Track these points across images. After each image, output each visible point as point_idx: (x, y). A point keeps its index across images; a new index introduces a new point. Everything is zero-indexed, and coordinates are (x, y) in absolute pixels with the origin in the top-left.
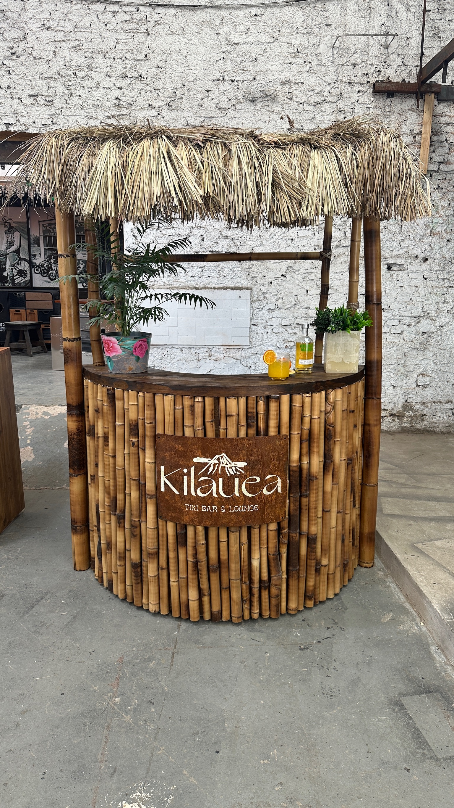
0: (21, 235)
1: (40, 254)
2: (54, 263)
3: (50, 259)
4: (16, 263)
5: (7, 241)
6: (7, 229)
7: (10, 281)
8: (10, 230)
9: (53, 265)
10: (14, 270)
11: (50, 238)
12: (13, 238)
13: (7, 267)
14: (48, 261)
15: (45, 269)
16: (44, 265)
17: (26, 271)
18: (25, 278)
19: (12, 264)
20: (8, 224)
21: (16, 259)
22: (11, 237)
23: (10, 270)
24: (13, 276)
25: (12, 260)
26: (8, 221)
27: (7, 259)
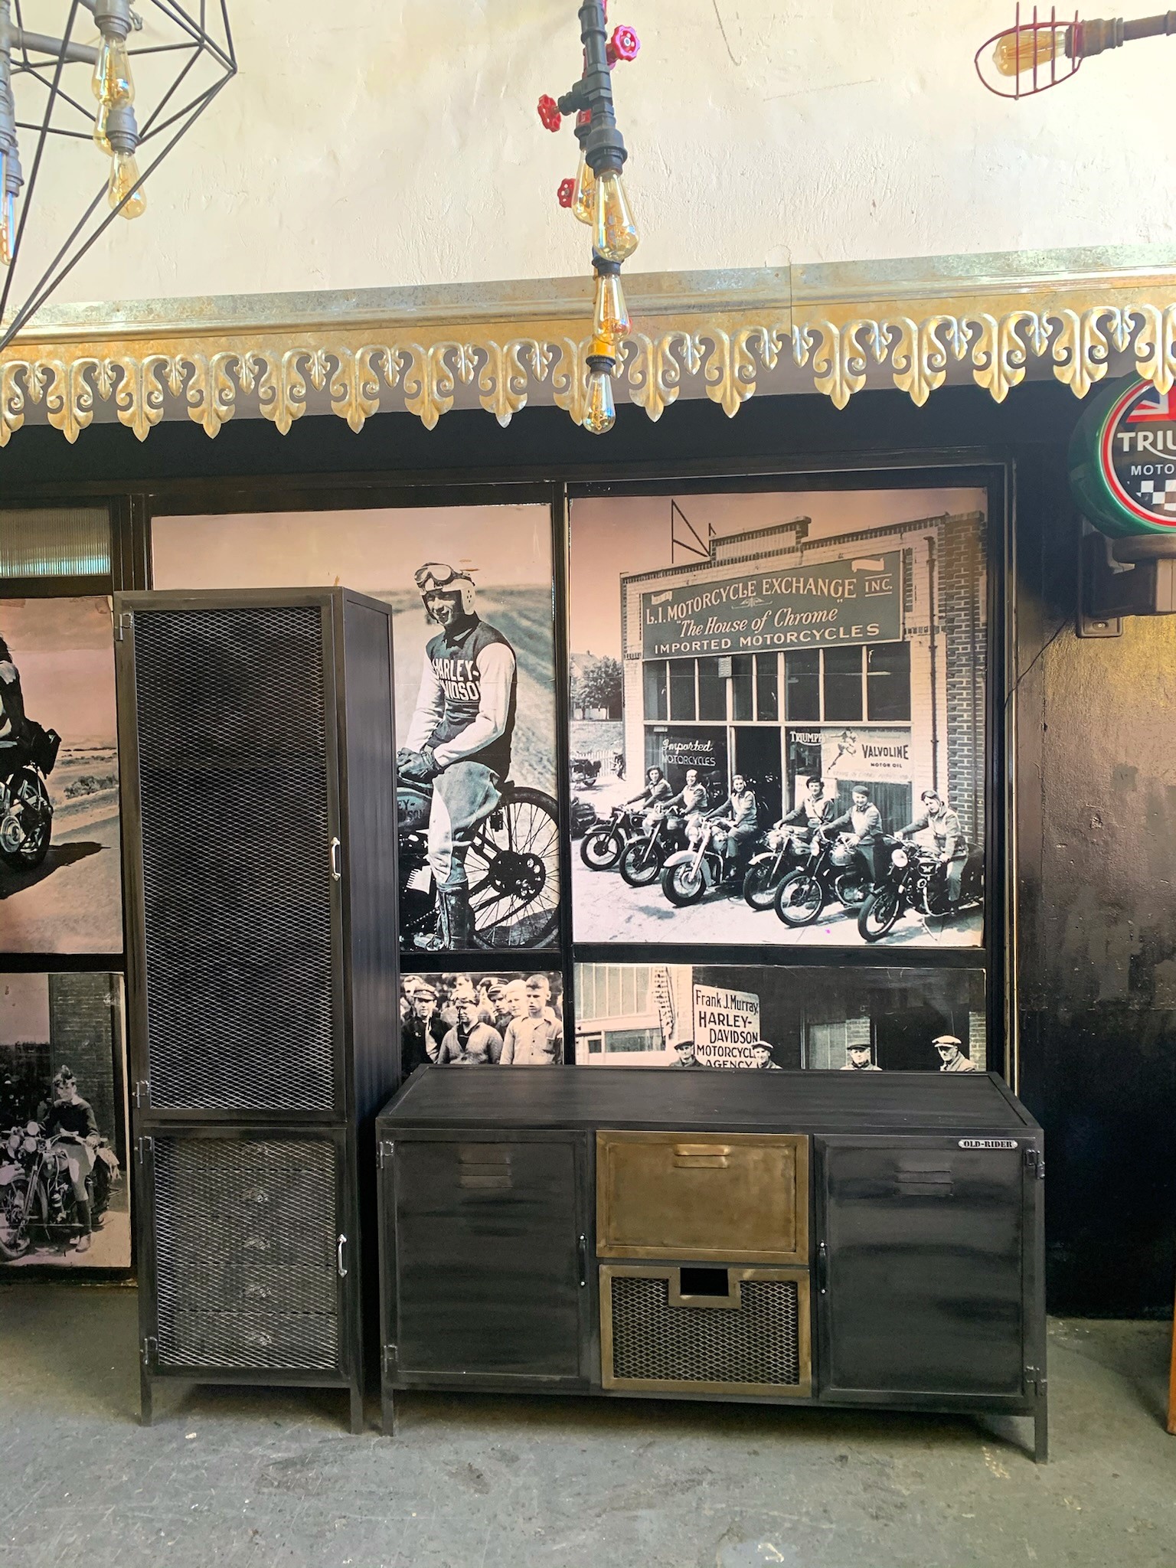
0: (518, 664)
1: (621, 759)
2: (697, 807)
3: (679, 784)
4: (481, 821)
5: (441, 697)
6: (439, 626)
7: (444, 918)
8: (460, 635)
9: (692, 819)
10: (472, 858)
11: (682, 666)
12: (473, 678)
13: (433, 845)
14: (663, 796)
15: (646, 842)
16: (640, 818)
17: (538, 861)
18: (529, 898)
19: (462, 823)
20: (450, 603)
21: (487, 797)
22: (464, 675)
23: (448, 859)
24: (464, 892)
25: (461, 801)
26: (446, 589)
27: (437, 799)
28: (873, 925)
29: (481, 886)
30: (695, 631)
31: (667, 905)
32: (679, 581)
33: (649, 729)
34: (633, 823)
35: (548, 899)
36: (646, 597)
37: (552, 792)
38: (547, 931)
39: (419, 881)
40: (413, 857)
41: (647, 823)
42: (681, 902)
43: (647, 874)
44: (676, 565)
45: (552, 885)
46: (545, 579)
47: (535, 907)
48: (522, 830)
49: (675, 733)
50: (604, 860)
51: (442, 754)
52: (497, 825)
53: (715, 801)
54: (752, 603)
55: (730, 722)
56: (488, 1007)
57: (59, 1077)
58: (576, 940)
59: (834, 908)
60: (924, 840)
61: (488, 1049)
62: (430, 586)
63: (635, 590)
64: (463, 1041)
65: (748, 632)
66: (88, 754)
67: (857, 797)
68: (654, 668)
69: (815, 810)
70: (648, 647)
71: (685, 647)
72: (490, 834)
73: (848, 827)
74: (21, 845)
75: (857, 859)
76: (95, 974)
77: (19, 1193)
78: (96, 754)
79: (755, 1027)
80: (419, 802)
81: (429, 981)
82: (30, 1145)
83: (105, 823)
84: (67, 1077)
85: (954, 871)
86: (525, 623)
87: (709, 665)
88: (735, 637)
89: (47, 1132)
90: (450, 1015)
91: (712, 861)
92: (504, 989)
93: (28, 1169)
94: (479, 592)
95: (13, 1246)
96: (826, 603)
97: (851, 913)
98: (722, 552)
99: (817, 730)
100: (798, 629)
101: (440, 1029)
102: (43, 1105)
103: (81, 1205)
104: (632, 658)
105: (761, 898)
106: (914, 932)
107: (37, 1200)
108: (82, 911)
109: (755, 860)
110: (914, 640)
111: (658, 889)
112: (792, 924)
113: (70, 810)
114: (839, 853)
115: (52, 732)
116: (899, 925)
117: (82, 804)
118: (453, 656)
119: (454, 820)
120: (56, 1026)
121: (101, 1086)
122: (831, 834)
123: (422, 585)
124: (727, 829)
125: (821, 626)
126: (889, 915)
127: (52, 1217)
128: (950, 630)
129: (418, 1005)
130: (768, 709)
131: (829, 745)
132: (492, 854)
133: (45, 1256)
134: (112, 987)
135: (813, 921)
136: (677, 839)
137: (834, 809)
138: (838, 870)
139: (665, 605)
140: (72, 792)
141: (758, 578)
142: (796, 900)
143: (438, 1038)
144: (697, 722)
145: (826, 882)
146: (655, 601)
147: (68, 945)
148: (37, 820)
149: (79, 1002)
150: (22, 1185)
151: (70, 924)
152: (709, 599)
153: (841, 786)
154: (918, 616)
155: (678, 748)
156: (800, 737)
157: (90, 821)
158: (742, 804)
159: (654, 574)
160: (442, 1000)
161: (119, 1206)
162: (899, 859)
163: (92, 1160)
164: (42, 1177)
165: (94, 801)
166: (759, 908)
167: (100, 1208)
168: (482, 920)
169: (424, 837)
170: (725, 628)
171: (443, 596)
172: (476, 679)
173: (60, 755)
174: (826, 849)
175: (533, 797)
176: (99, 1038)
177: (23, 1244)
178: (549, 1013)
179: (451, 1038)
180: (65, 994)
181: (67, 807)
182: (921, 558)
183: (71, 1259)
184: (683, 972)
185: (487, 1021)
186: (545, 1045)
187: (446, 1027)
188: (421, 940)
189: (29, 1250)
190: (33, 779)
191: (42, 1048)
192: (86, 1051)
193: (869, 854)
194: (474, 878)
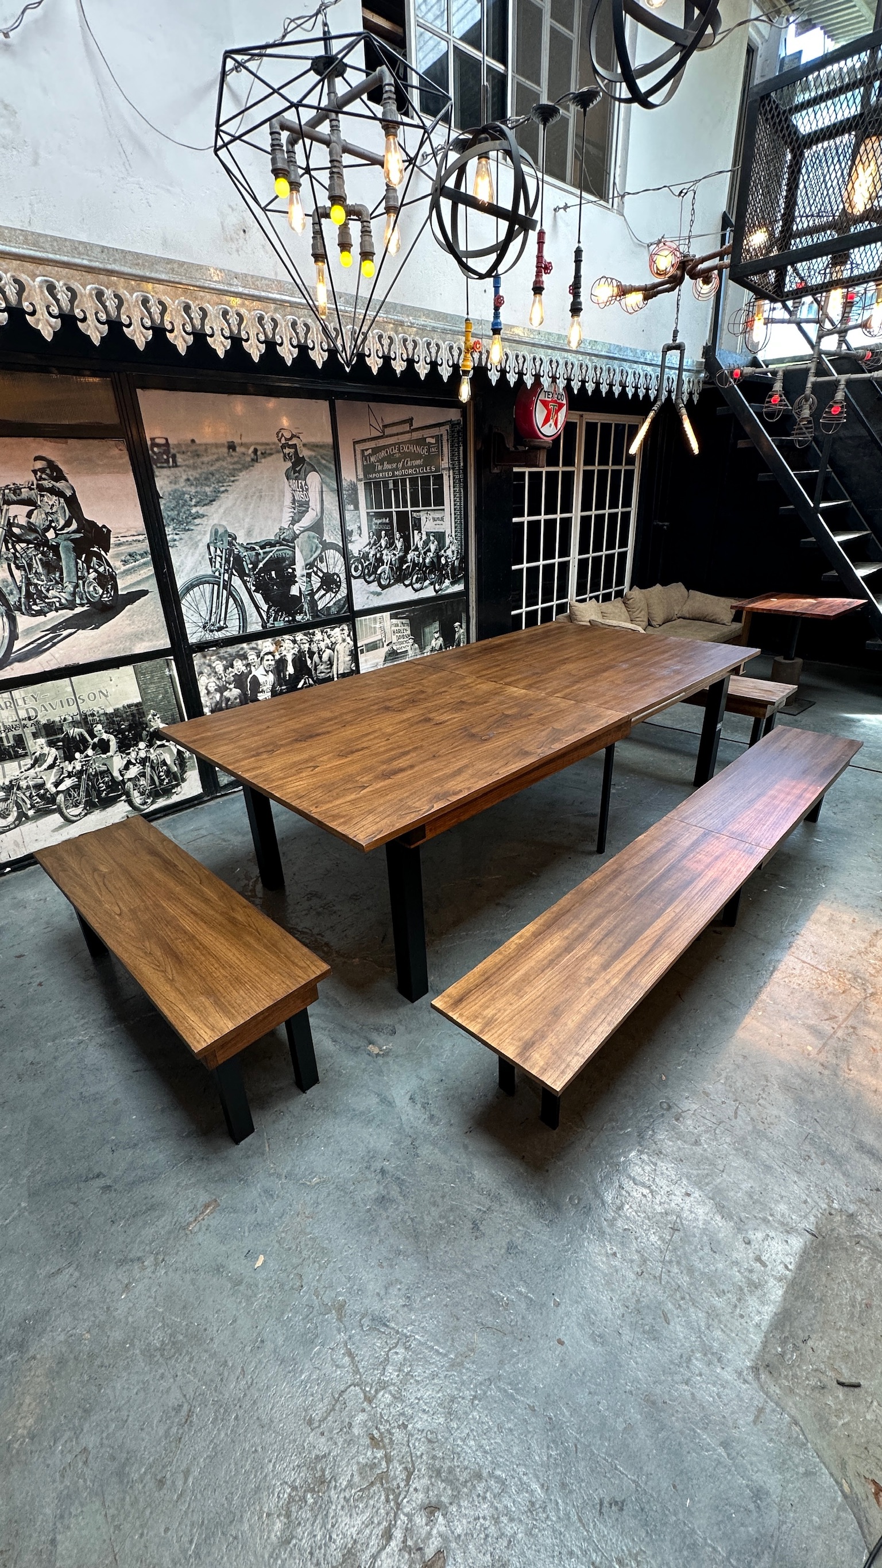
0: (323, 482)
1: (359, 528)
2: (386, 547)
3: (379, 538)
4: (315, 559)
5: (294, 501)
6: (289, 464)
7: (306, 606)
8: (298, 467)
9: (384, 552)
10: (314, 577)
11: (377, 484)
12: (305, 489)
13: (298, 573)
14: (375, 544)
15: (370, 564)
16: (368, 553)
17: (338, 576)
18: (337, 592)
19: (308, 561)
20: (292, 450)
21: (317, 548)
22: (302, 487)
23: (304, 579)
24: (312, 594)
25: (307, 551)
26: (290, 443)
27: (297, 550)
28: (437, 587)
29: (319, 590)
30: (380, 468)
31: (379, 589)
32: (373, 444)
33: (368, 513)
34: (366, 556)
35: (343, 592)
36: (363, 451)
37: (341, 544)
38: (344, 606)
39: (294, 591)
40: (292, 580)
41: (371, 555)
42: (383, 587)
43: (372, 578)
44: (373, 436)
45: (344, 585)
46: (329, 440)
47: (339, 597)
48: (331, 561)
49: (379, 515)
50: (359, 573)
51: (297, 528)
52: (322, 562)
53: (391, 545)
54: (397, 455)
55: (394, 509)
56: (327, 641)
57: (150, 716)
58: (356, 608)
59: (427, 582)
60: (449, 553)
61: (330, 659)
62: (283, 441)
63: (359, 447)
64: (320, 657)
65: (397, 469)
66: (130, 539)
67: (432, 538)
68: (367, 485)
69: (420, 545)
70: (365, 475)
71: (377, 475)
72: (320, 565)
73: (429, 550)
74: (101, 596)
75: (432, 562)
76: (158, 660)
77: (142, 779)
78: (135, 538)
79: (409, 632)
80: (290, 553)
81: (305, 635)
82: (142, 754)
83: (148, 578)
84: (154, 715)
85: (456, 563)
86: (324, 462)
87: (386, 483)
88: (393, 470)
89: (150, 745)
90: (315, 648)
91: (391, 569)
92: (332, 633)
93: (144, 765)
94: (304, 445)
95: (145, 803)
96: (418, 456)
97: (431, 584)
98: (388, 431)
99: (419, 511)
100: (412, 467)
101: (311, 654)
102: (145, 733)
103: (174, 774)
104: (360, 480)
105: (407, 582)
106: (447, 587)
107: (152, 778)
108: (144, 628)
109: (404, 567)
110: (445, 473)
111: (376, 583)
112: (416, 590)
113: (127, 572)
114: (427, 561)
115: (104, 526)
116: (444, 586)
117: (133, 568)
118: (297, 478)
119: (305, 560)
120: (143, 691)
121: (172, 715)
122: (425, 553)
123: (280, 440)
124: (395, 555)
125: (418, 466)
126: (441, 583)
127: (161, 784)
128: (453, 469)
129: (302, 646)
130: (405, 505)
131: (423, 516)
132: (321, 575)
133: (161, 803)
134: (168, 665)
135: (422, 589)
136: (380, 561)
137: (426, 543)
138: (427, 568)
139: (369, 455)
140: (125, 562)
141: (399, 444)
142: (417, 582)
143: (311, 658)
144: (384, 510)
145: (424, 573)
146: (366, 453)
147: (140, 648)
148: (107, 580)
149: (152, 677)
150: (143, 774)
151: (138, 637)
152: (383, 454)
153: (428, 534)
154: (445, 463)
155: (379, 521)
156: (415, 515)
157: (139, 578)
158: (399, 544)
159: (364, 441)
160: (311, 642)
161: (193, 767)
162: (443, 561)
163: (175, 751)
164: (152, 768)
165: (139, 566)
166: (406, 586)
167: (183, 770)
168: (321, 605)
169: (294, 570)
170: (390, 467)
171: (290, 446)
172: (307, 490)
173: (112, 540)
174: (424, 559)
175: (333, 546)
176: (166, 692)
177: (149, 801)
178: (348, 640)
179: (316, 657)
180: (144, 674)
181: (125, 571)
182: (445, 438)
183: (175, 799)
184: (387, 615)
185: (328, 647)
186: (348, 653)
187: (314, 653)
188: (298, 618)
189: (153, 803)
190: (99, 557)
191: (137, 705)
192: (161, 701)
193: (435, 560)
194: (315, 587)
